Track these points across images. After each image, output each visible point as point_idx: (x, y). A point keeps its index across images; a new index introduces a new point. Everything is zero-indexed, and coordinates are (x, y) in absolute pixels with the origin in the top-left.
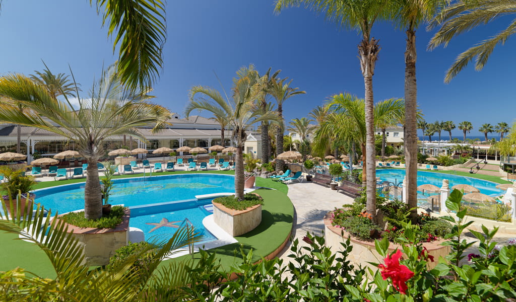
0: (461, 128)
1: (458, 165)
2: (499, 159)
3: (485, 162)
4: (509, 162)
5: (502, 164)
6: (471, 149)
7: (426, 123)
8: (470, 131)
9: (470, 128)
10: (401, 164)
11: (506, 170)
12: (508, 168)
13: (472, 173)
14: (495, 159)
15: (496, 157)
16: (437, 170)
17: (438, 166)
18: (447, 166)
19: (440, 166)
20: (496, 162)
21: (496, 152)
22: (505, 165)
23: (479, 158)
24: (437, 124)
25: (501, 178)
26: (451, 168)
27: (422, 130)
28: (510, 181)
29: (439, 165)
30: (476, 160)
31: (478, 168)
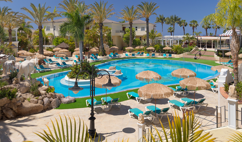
0: (191, 25)
1: (187, 53)
2: (214, 47)
3: (205, 49)
4: (220, 48)
5: (216, 50)
6: (196, 39)
7: (164, 18)
8: (197, 27)
9: (196, 26)
10: (144, 54)
11: (218, 55)
12: (220, 54)
13: (195, 59)
14: (211, 48)
15: (212, 45)
16: (171, 58)
17: (172, 55)
18: (178, 54)
19: (174, 55)
20: (212, 49)
21: (212, 42)
22: (218, 51)
23: (201, 47)
24: (172, 18)
25: (215, 62)
26: (181, 55)
27: (161, 23)
28: (221, 64)
29: (173, 53)
30: (199, 48)
31: (200, 55)
